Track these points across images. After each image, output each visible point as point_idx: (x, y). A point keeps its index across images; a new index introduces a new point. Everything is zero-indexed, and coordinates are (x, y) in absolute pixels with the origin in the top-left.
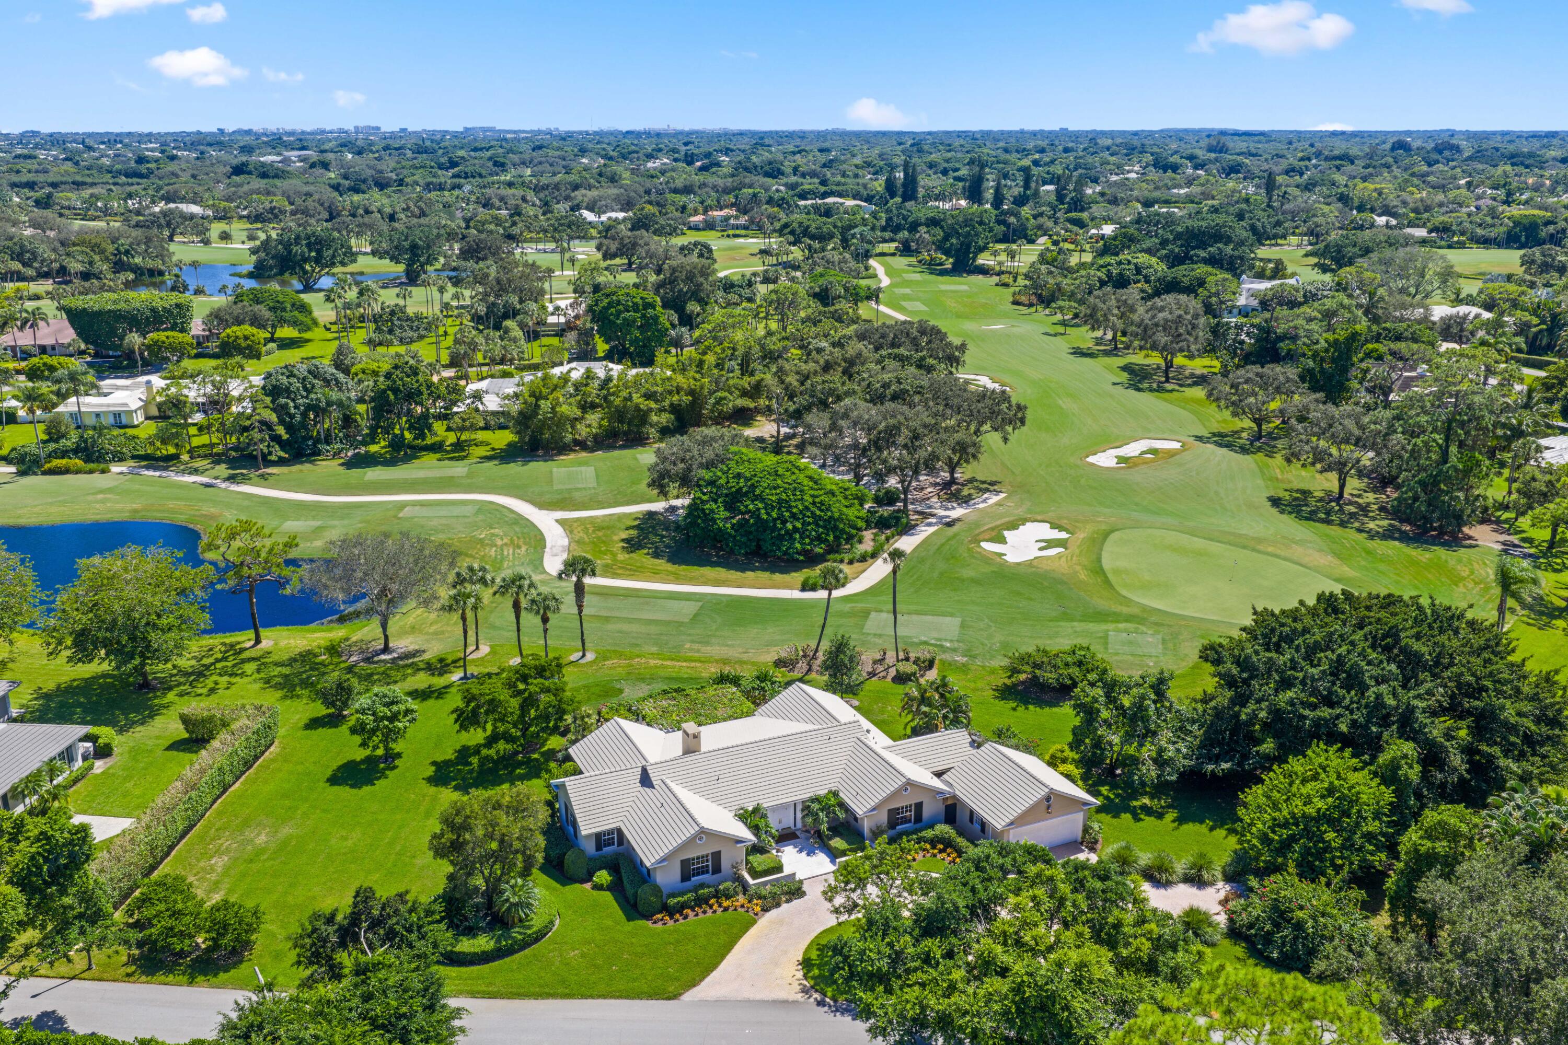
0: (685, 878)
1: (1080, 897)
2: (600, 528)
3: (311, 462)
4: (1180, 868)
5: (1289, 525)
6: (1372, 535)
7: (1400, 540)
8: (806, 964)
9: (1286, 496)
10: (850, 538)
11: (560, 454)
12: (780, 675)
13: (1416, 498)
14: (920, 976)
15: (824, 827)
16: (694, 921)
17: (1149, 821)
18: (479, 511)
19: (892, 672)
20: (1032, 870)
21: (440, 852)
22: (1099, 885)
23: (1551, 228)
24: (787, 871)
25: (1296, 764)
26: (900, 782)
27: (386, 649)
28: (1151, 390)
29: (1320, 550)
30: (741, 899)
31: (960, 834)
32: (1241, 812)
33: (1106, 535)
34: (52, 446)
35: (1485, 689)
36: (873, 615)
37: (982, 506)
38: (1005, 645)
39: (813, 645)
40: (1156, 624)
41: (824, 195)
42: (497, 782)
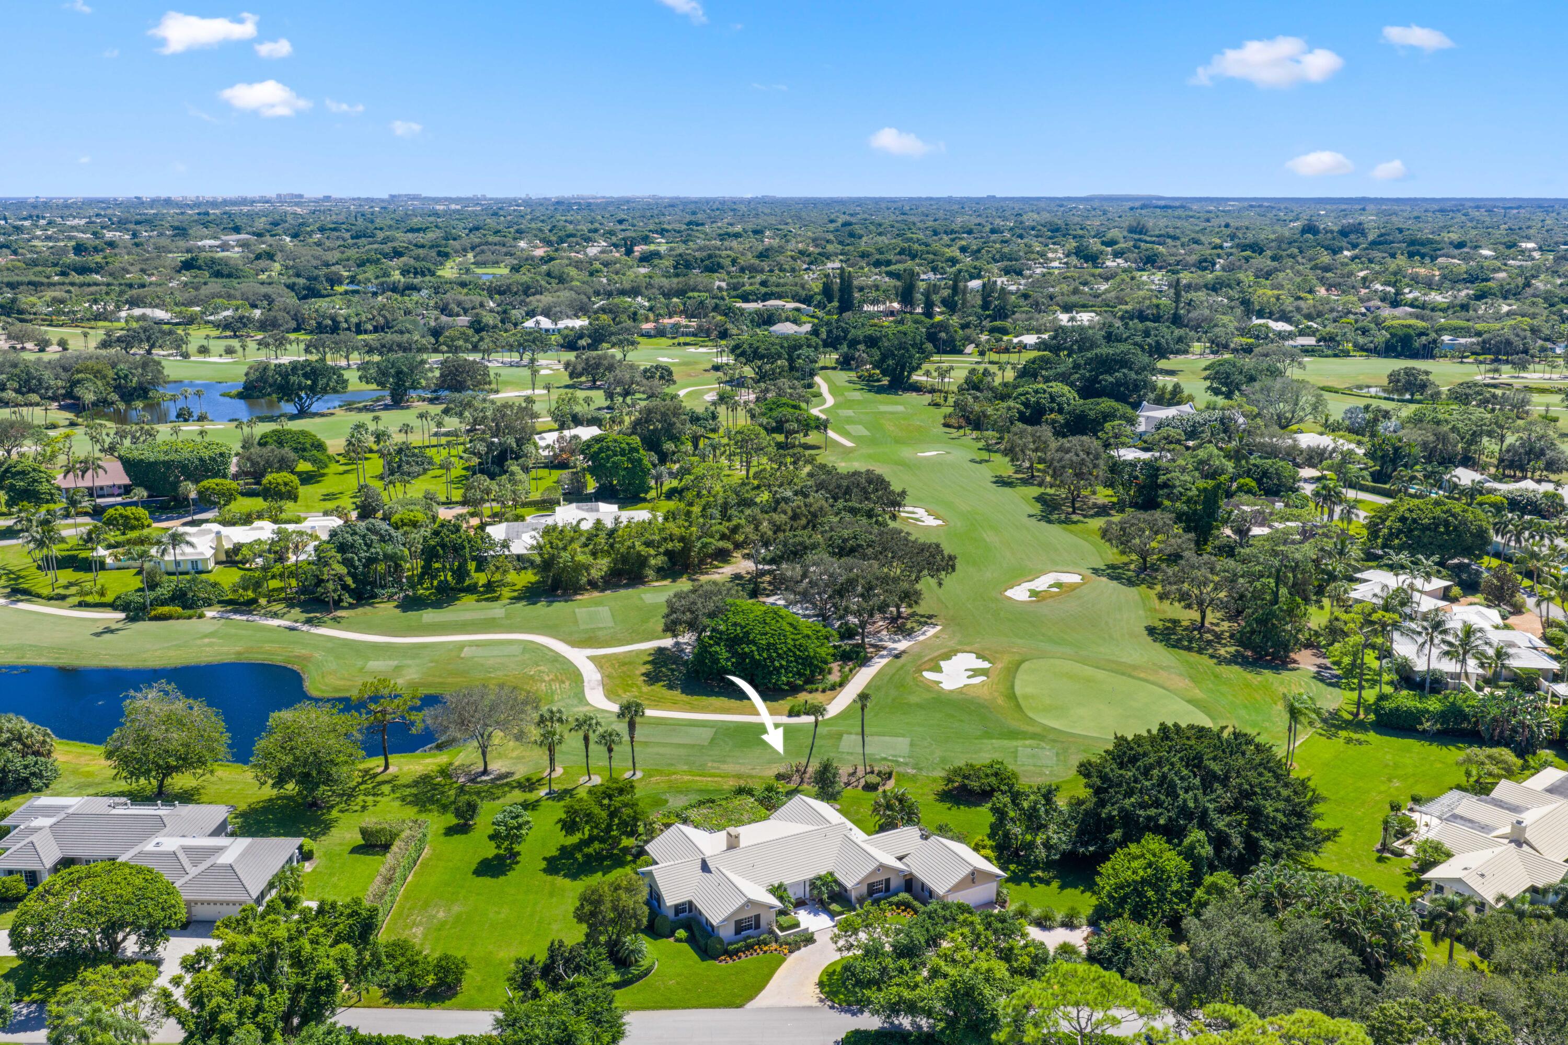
0: (738, 932)
1: (989, 933)
2: (624, 664)
3: (371, 605)
4: (1059, 917)
5: (1160, 653)
6: (1221, 661)
7: (1241, 665)
8: (821, 984)
9: (1159, 625)
10: (822, 671)
11: (576, 593)
12: (782, 787)
13: (1253, 632)
14: (897, 980)
15: (825, 896)
16: (745, 960)
17: (1041, 887)
18: (524, 650)
19: (862, 782)
20: (961, 918)
21: (580, 918)
22: (1000, 925)
23: (1424, 339)
24: (803, 926)
25: (1133, 848)
26: (876, 865)
27: (485, 772)
28: (1060, 522)
29: (1181, 675)
30: (774, 946)
31: (916, 899)
32: (1098, 879)
33: (1018, 665)
34: (151, 595)
35: (1255, 794)
36: (845, 737)
37: (922, 638)
38: (943, 760)
39: (804, 762)
40: (1054, 741)
41: (765, 297)
42: (593, 871)
